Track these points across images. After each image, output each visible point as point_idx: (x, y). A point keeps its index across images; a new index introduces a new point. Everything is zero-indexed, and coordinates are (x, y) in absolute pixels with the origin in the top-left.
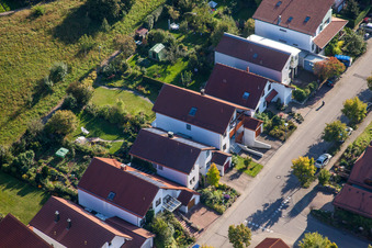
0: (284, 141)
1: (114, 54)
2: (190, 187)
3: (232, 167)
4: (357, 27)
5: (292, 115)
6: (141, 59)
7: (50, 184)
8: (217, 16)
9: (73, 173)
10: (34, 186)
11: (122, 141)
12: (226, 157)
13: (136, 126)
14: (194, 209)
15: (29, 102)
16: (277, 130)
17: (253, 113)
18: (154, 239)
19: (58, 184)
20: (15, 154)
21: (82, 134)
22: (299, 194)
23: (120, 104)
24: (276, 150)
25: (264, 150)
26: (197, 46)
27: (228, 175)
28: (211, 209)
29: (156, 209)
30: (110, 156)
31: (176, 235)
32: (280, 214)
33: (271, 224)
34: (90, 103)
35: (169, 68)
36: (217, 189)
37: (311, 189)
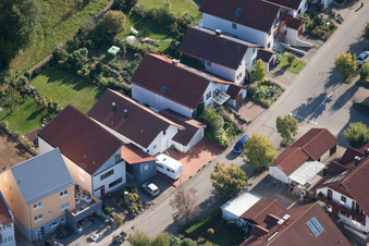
0: (325, 40)
2: (238, 82)
3: (277, 64)
5: (332, 16)
7: (104, 80)
9: (125, 69)
10: (89, 81)
11: (170, 40)
12: (271, 54)
13: (183, 26)
14: (241, 103)
15: (79, 3)
16: (318, 30)
17: (295, 14)
18: (205, 130)
19: (111, 79)
20: (70, 51)
21: (131, 34)
22: (341, 89)
23: (167, 5)
25: (307, 49)
27: (273, 72)
28: (257, 103)
29: (207, 102)
30: (160, 53)
31: (225, 127)
32: (323, 108)
33: (315, 116)
34: (138, 5)
36: (263, 84)
37: (353, 84)
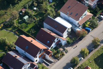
1: (12, 17)
4: (97, 16)
6: (20, 20)
8: (51, 6)
24: (55, 63)
26: (40, 18)
35: (28, 25)
